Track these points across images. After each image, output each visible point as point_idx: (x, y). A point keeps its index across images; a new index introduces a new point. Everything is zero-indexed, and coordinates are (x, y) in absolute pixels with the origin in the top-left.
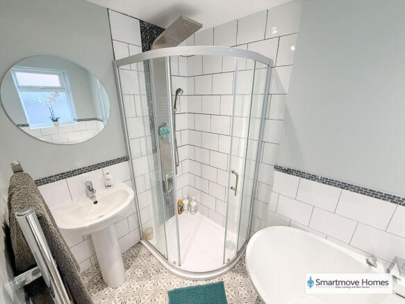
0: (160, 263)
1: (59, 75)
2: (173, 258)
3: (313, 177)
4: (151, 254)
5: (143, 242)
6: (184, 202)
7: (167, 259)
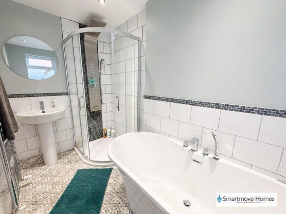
0: (80, 158)
1: (52, 60)
2: (87, 154)
3: (159, 99)
4: (77, 154)
5: (75, 148)
6: (107, 130)
7: (83, 155)
